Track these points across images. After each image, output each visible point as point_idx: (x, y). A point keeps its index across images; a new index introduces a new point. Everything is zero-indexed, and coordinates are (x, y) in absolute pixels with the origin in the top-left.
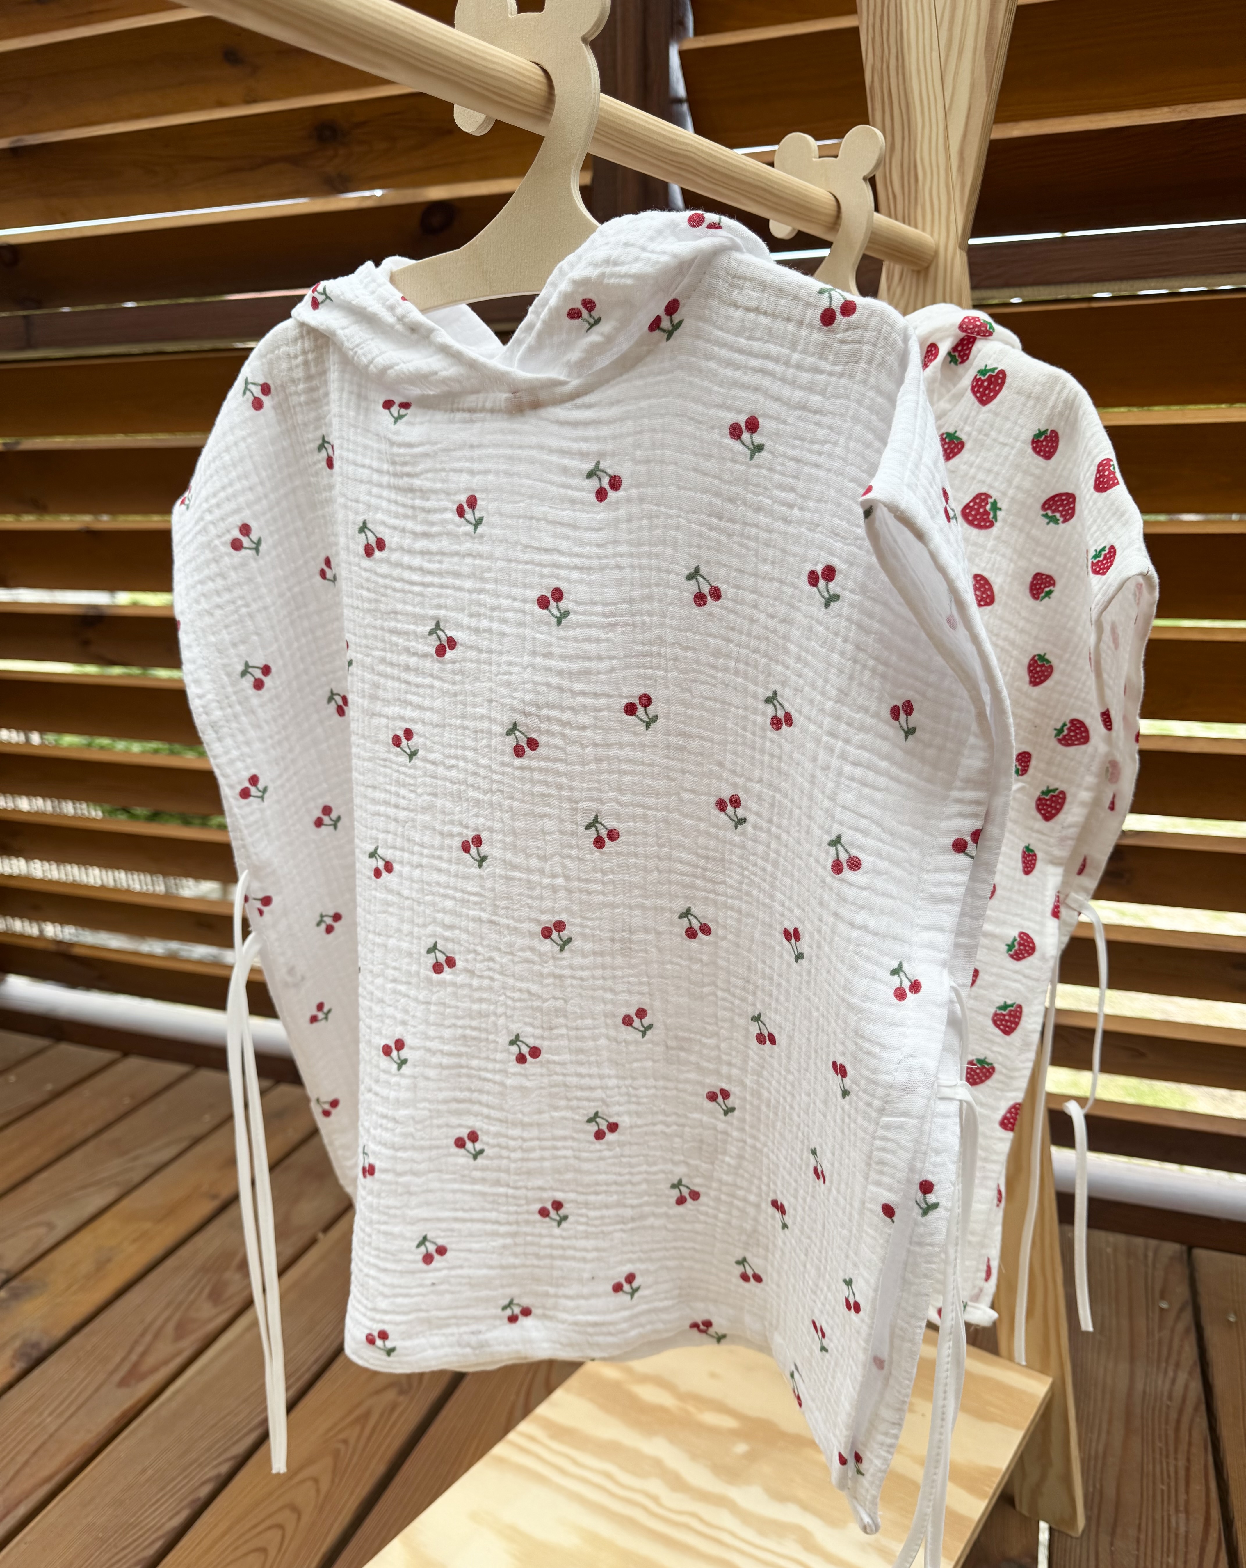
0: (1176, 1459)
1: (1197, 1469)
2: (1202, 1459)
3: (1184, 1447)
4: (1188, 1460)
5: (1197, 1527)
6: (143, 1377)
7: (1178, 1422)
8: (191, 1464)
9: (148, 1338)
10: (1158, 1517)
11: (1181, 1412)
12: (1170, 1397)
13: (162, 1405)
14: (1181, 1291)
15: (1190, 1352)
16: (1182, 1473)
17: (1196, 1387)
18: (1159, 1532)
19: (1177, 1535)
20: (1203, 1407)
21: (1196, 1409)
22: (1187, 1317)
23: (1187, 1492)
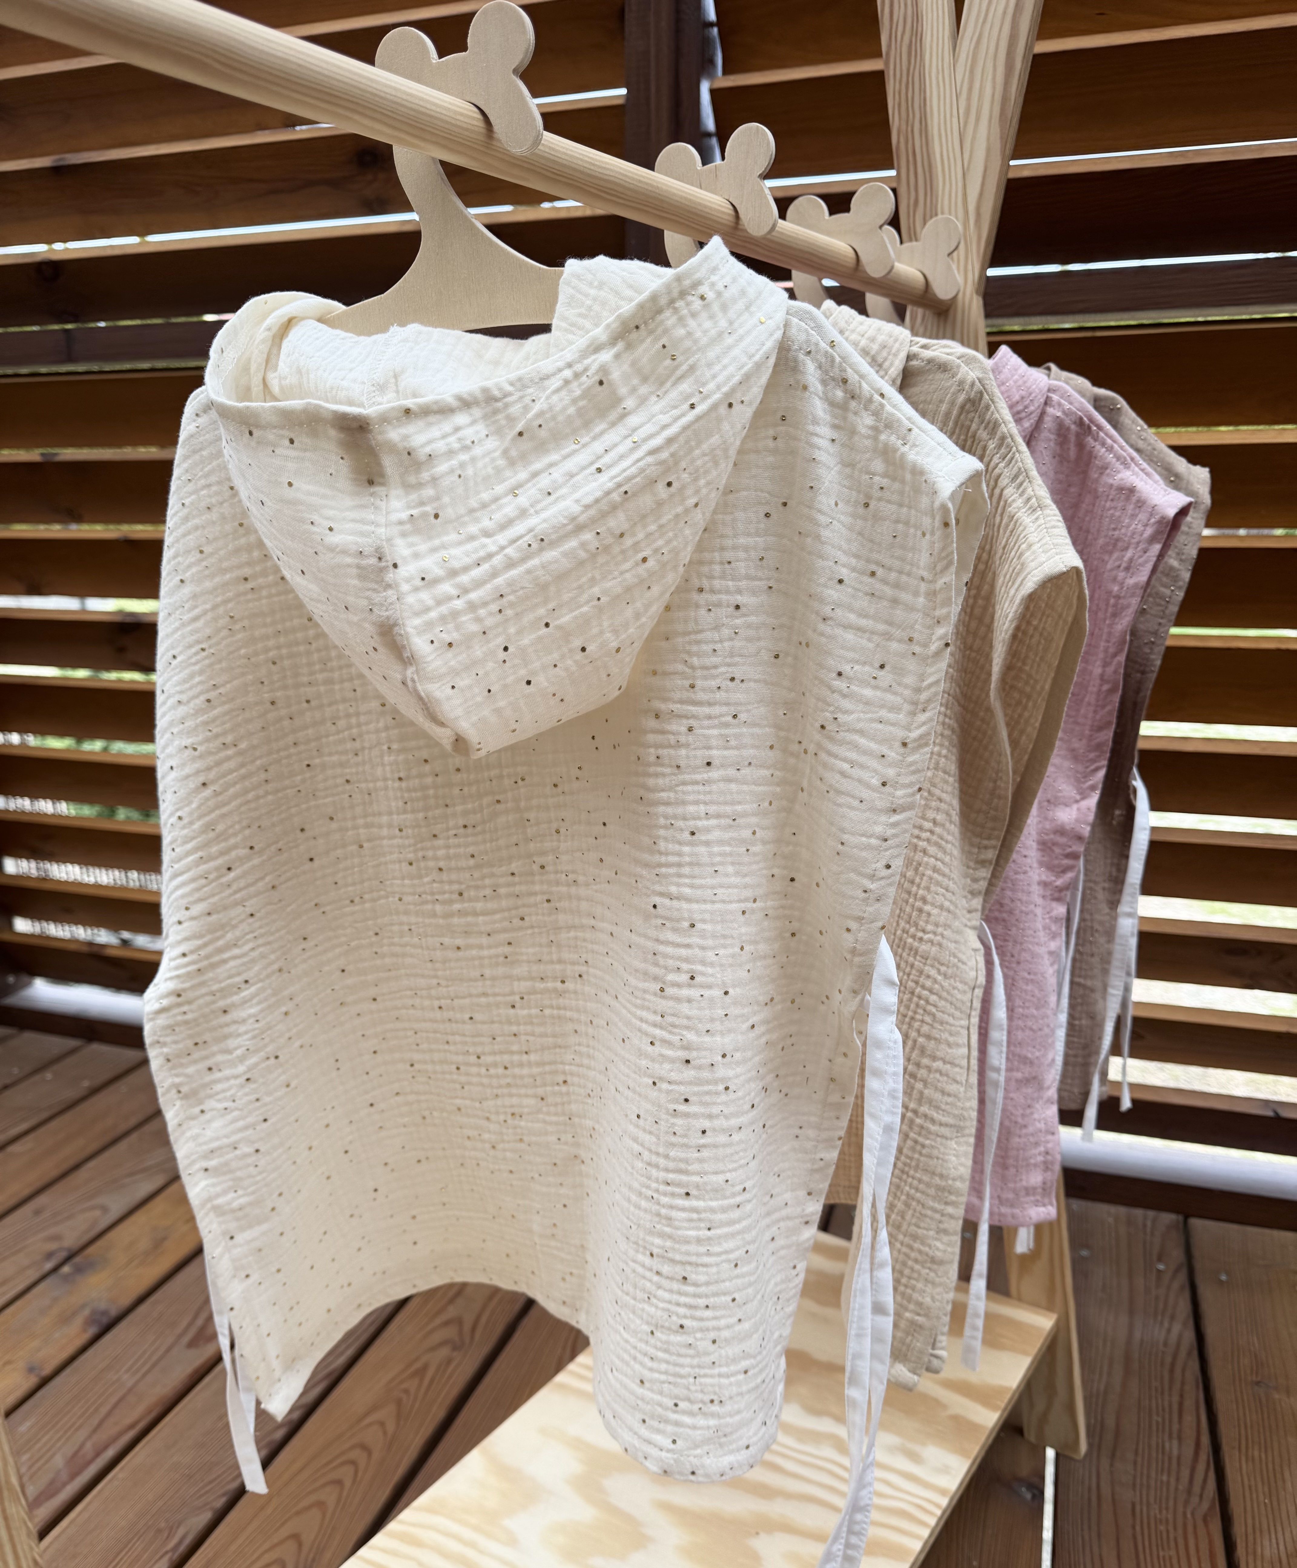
0: (1170, 1395)
1: (1189, 1403)
2: (1193, 1395)
3: (1177, 1385)
4: (1182, 1396)
5: (1188, 1451)
6: (210, 1339)
7: (1173, 1365)
10: (1154, 1443)
11: (1175, 1357)
14: (1177, 1254)
15: (1184, 1307)
16: (1175, 1407)
17: (1190, 1336)
18: (1154, 1454)
19: (1170, 1458)
20: (1195, 1353)
21: (1189, 1354)
22: (1183, 1277)
23: (1180, 1422)
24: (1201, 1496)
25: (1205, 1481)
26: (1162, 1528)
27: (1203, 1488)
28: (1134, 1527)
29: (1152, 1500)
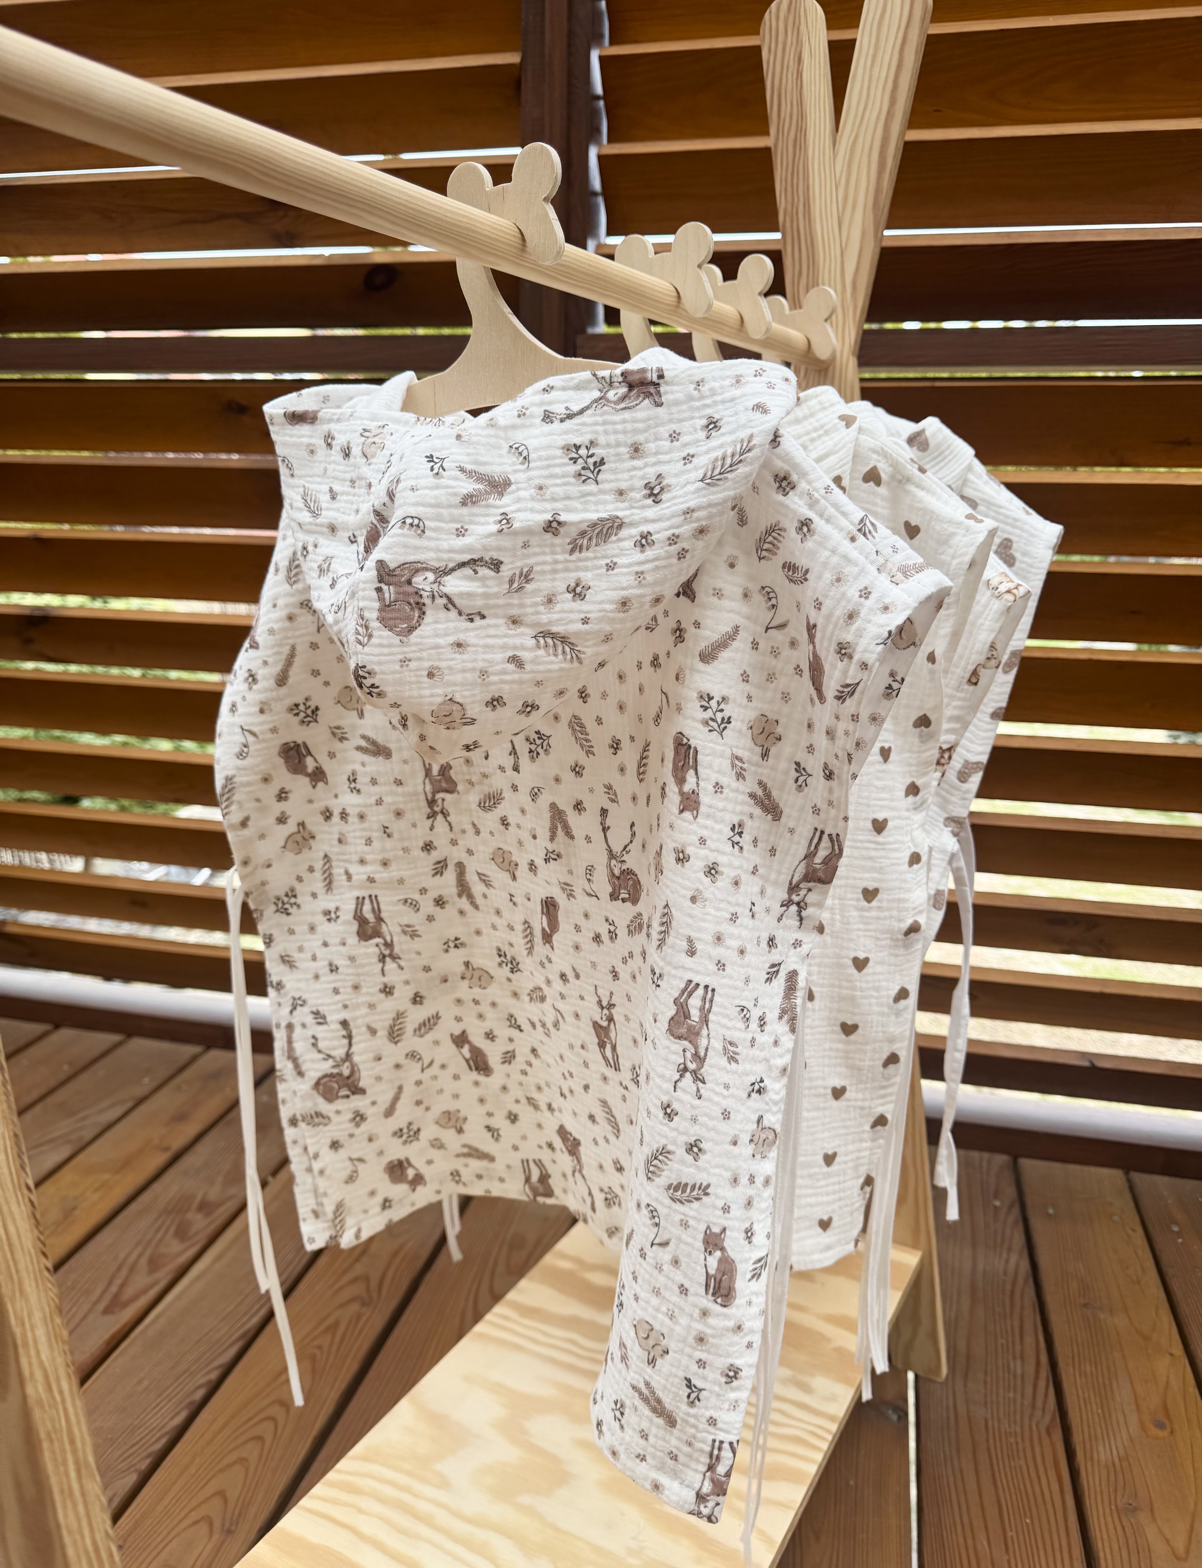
0: (1012, 1320)
1: (1028, 1326)
2: (1032, 1318)
3: (1017, 1311)
4: (1022, 1321)
5: (1030, 1369)
6: (125, 1305)
7: (1012, 1292)
8: (183, 1374)
9: (124, 1272)
10: (1000, 1363)
11: (1014, 1284)
12: (1005, 1273)
13: (147, 1327)
14: (1010, 1192)
15: (1019, 1239)
16: (1017, 1330)
17: (1025, 1265)
18: (1001, 1374)
19: (1015, 1377)
20: (1031, 1281)
21: (1026, 1281)
22: (1016, 1211)
23: (1022, 1343)
24: (1044, 1410)
25: (1046, 1395)
26: (1012, 1440)
27: (1045, 1402)
28: (987, 1441)
29: (1001, 1415)
